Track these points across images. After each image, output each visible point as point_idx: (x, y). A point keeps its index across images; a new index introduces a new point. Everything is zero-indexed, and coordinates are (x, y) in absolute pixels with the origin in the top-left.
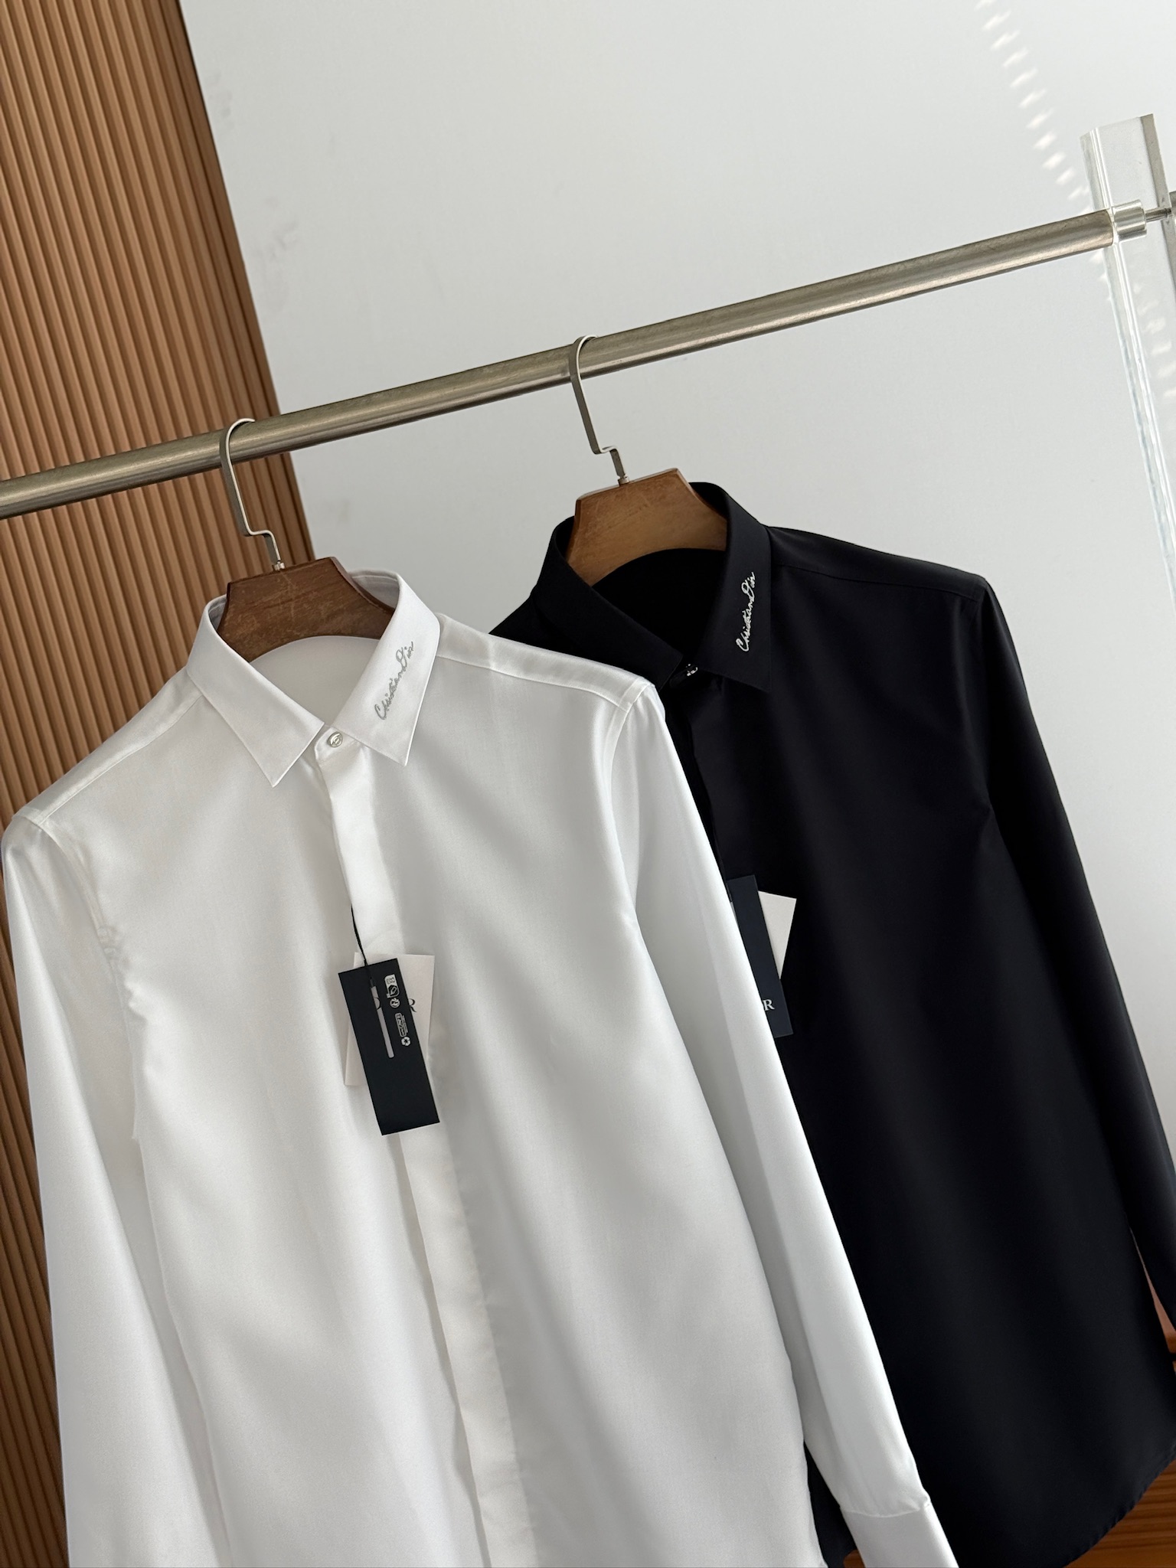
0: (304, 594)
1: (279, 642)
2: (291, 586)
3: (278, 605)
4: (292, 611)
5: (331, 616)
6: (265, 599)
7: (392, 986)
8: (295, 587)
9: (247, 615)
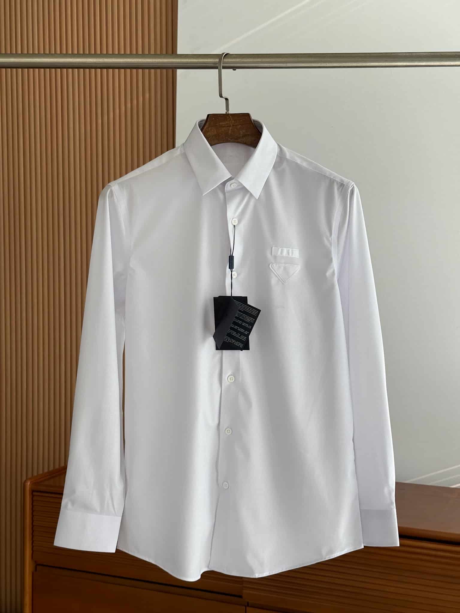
0: (236, 125)
1: (222, 142)
2: (232, 122)
3: (225, 127)
4: (230, 130)
5: (244, 136)
6: (221, 124)
8: (233, 122)
9: (213, 128)
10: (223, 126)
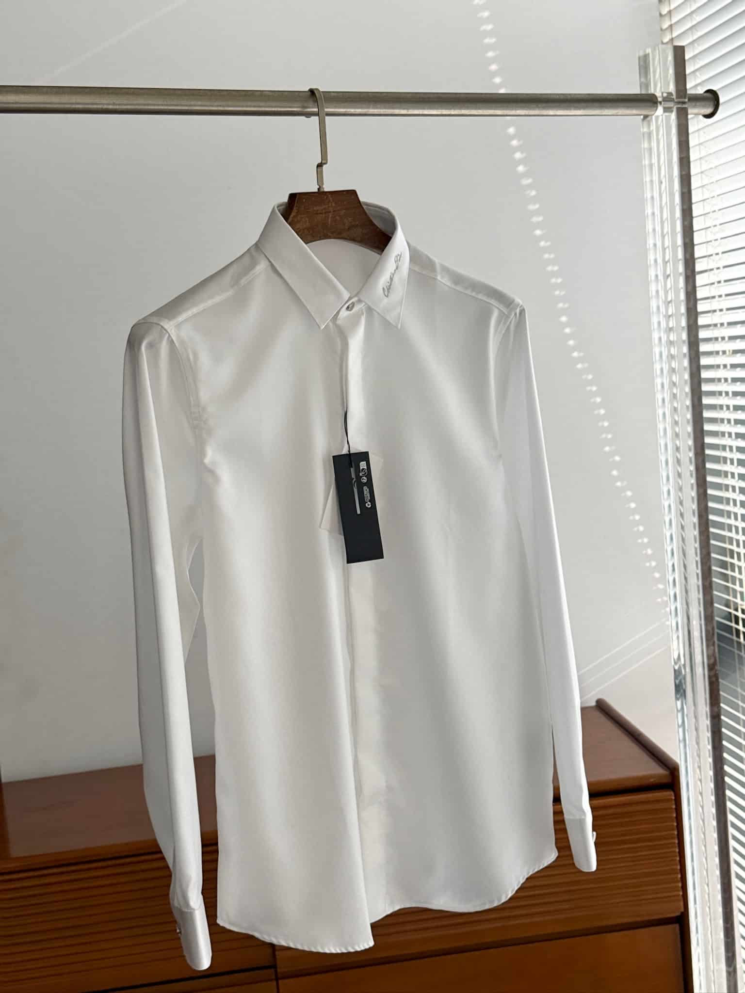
0: (338, 210)
2: (332, 205)
3: (322, 214)
4: (330, 219)
6: (315, 208)
7: (363, 469)
9: (302, 216)
10: (319, 212)
